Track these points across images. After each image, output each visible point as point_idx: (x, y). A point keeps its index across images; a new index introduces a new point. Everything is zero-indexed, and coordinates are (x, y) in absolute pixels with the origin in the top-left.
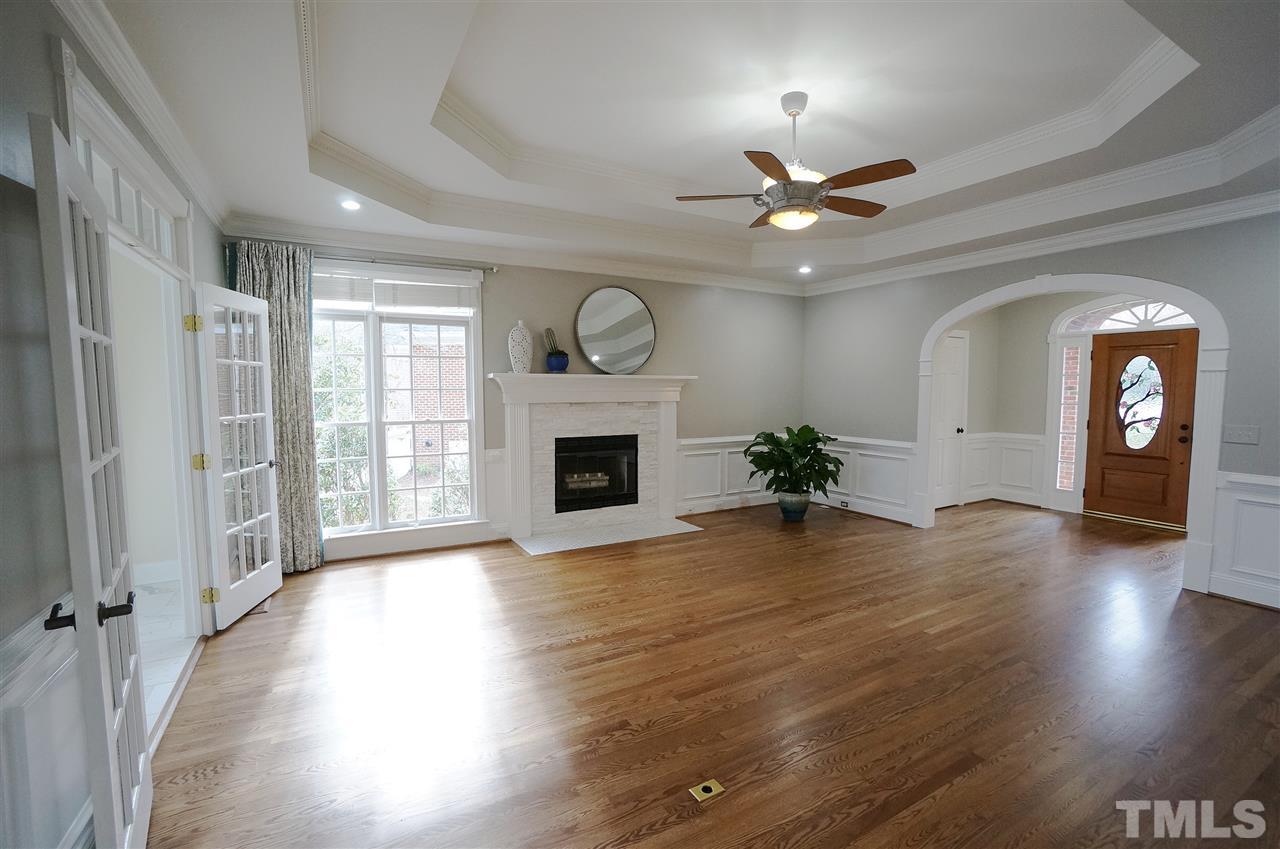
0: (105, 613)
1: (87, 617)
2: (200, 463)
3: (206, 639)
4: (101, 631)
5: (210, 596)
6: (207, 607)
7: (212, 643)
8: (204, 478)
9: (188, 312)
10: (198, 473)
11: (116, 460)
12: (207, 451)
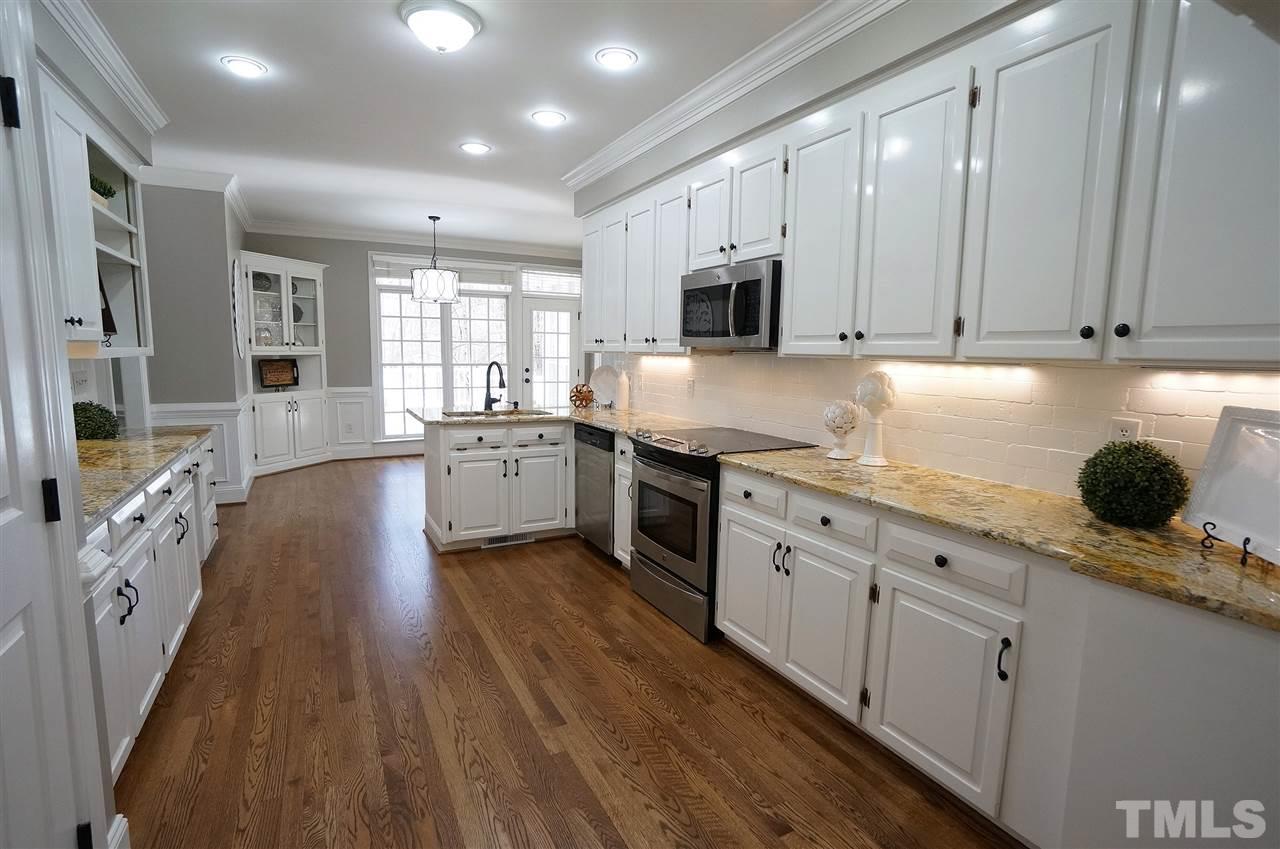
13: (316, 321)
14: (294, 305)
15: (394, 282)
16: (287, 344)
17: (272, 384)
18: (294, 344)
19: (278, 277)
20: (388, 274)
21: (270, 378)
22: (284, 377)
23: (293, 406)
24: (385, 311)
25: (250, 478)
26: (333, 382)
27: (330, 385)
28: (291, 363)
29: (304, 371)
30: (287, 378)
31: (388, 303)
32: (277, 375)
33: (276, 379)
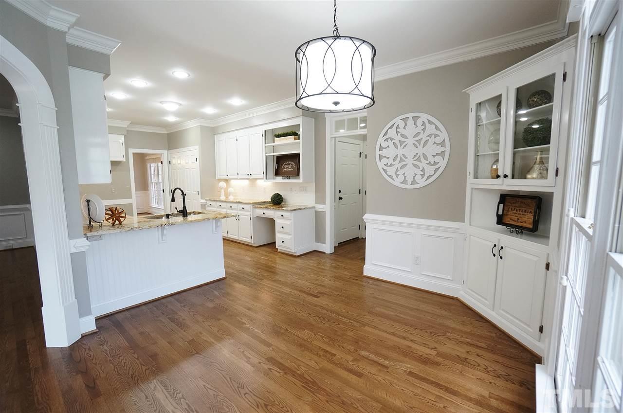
32: (519, 214)
33: (516, 219)
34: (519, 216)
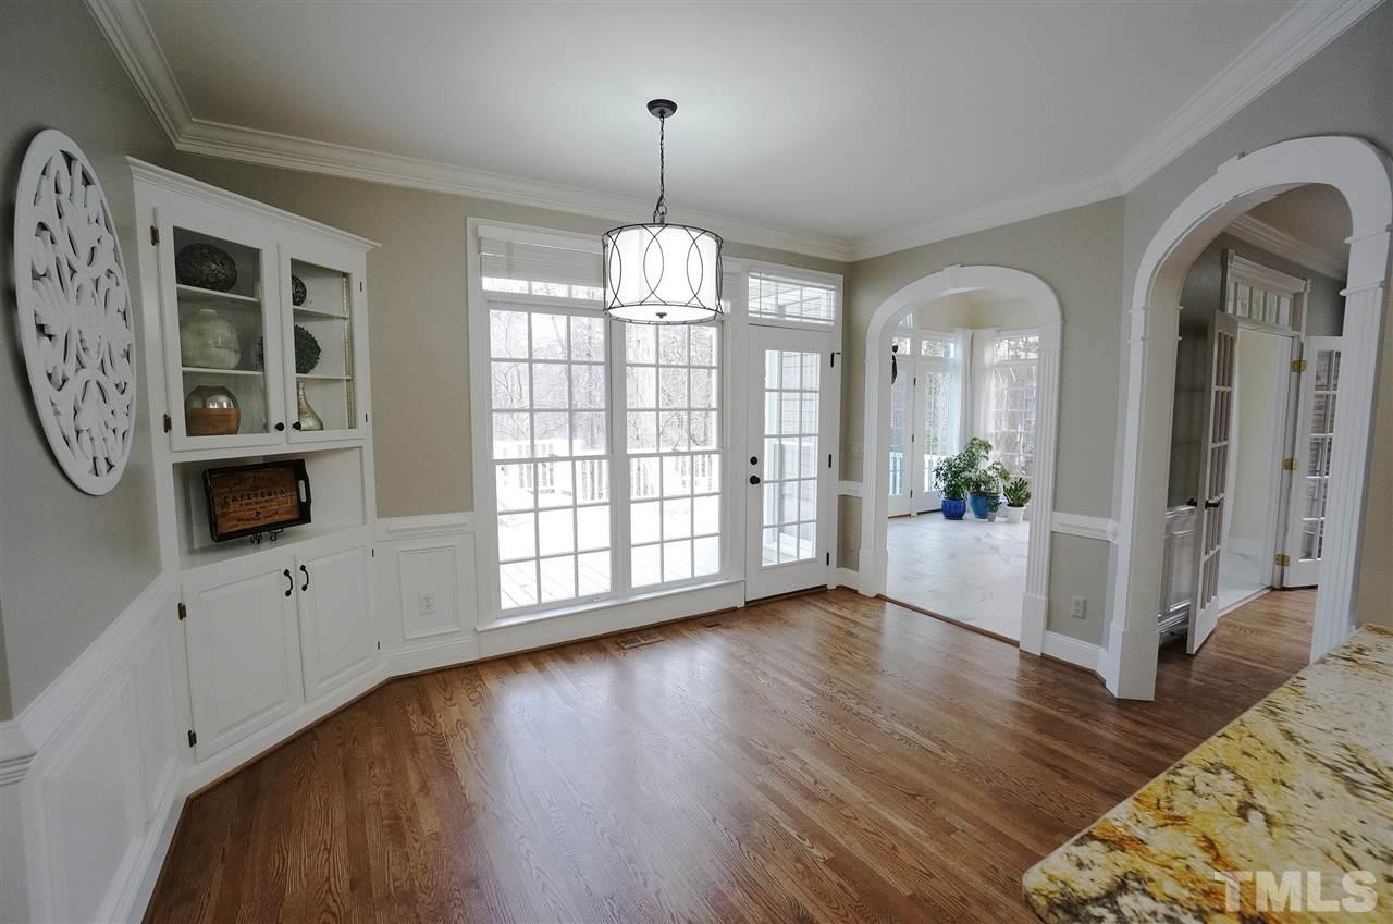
0: (1208, 505)
1: (1201, 504)
2: (1289, 465)
3: (1273, 589)
4: (1206, 512)
5: (1282, 560)
6: (1278, 568)
7: (1276, 594)
8: (1291, 476)
9: (1295, 358)
10: (1286, 472)
11: (1226, 447)
12: (1296, 457)
13: (351, 370)
14: (299, 332)
15: (515, 286)
16: (280, 427)
17: (242, 526)
18: (297, 426)
19: (254, 255)
20: (510, 271)
21: (240, 512)
22: (274, 506)
23: (296, 581)
24: (497, 347)
25: (176, 802)
26: (390, 504)
27: (381, 514)
28: (292, 470)
29: (323, 485)
30: (281, 505)
31: (506, 333)
32: (256, 503)
33: (253, 514)
34: (257, 506)
